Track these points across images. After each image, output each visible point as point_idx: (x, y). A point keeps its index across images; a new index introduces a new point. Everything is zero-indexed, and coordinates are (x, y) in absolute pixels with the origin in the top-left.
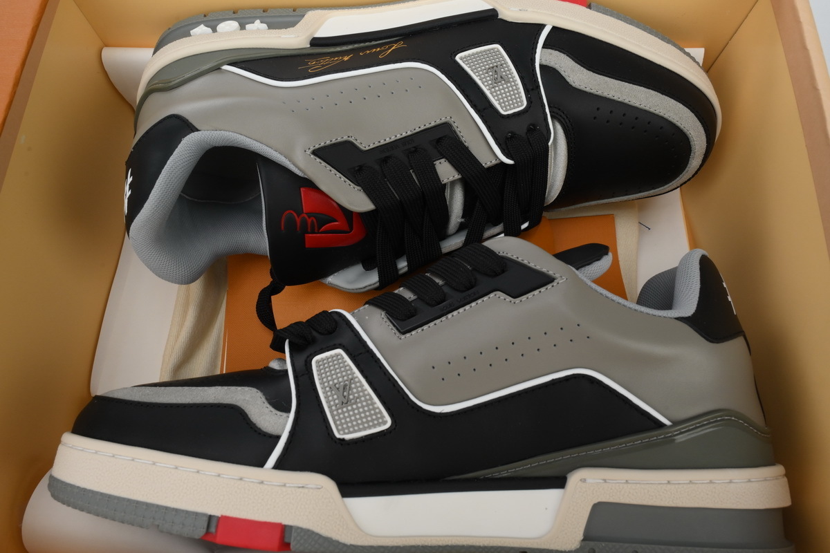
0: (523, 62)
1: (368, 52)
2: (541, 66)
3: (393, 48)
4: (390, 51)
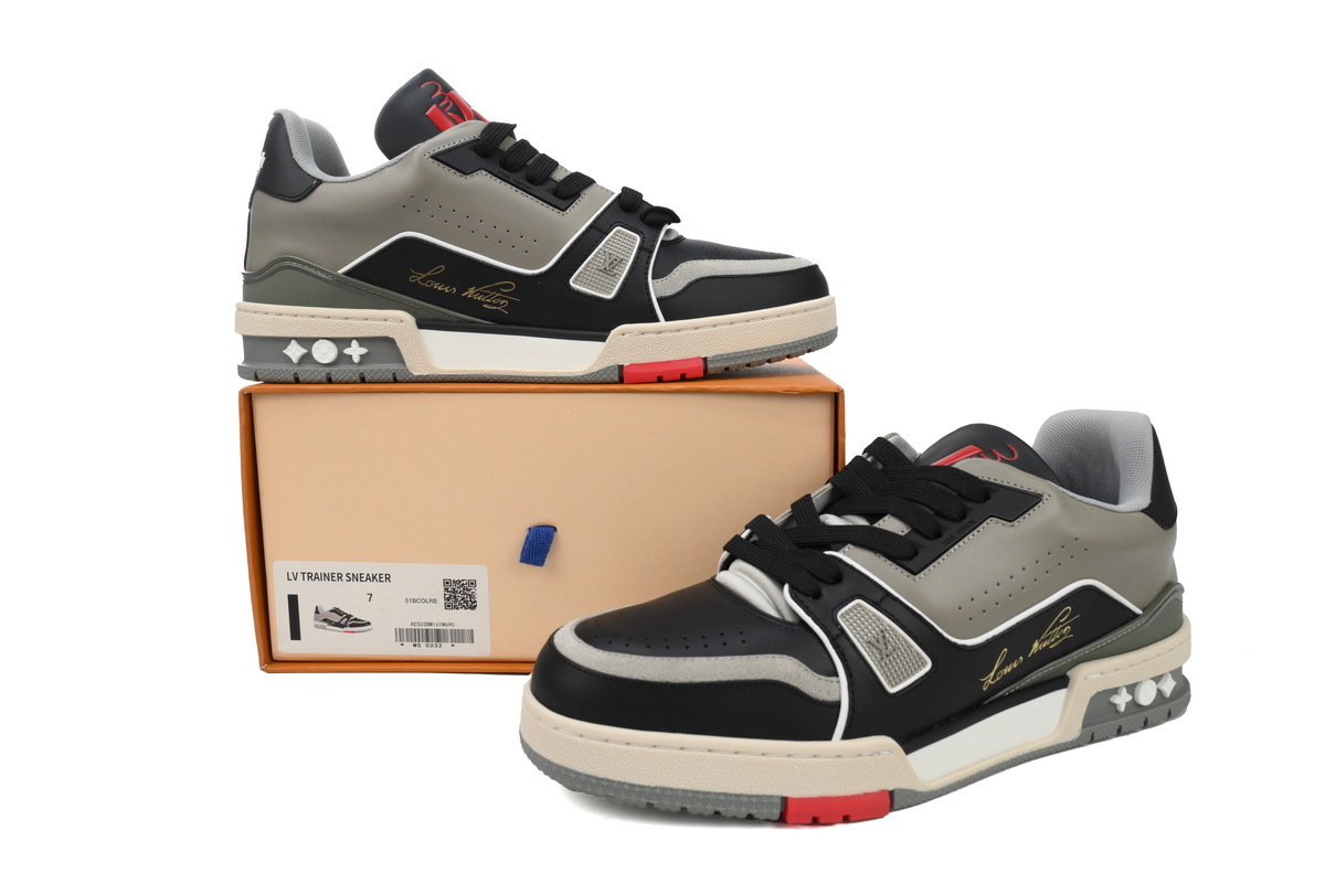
0: (862, 679)
2: (837, 675)
3: (992, 674)
4: (996, 667)
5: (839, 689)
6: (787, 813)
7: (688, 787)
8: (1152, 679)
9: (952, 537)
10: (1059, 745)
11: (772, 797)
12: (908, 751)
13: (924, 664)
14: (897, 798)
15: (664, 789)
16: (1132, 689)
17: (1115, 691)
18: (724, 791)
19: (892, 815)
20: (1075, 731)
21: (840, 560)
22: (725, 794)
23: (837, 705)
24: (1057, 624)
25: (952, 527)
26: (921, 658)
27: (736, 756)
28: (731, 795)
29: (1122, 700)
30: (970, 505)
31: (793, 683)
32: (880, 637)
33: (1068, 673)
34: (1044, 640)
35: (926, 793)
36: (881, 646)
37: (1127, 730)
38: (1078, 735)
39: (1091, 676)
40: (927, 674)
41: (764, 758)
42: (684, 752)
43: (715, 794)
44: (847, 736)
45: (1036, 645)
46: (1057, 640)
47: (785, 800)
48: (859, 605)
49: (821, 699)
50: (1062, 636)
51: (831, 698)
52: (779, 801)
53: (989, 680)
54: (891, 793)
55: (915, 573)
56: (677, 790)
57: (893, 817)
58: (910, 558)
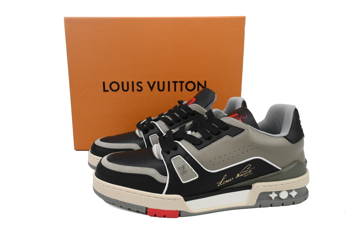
0: (174, 177)
1: (230, 180)
2: (167, 176)
3: (221, 182)
4: (223, 180)
5: (166, 180)
6: (147, 212)
7: (122, 201)
8: (286, 191)
9: (213, 140)
10: (247, 206)
11: (143, 207)
12: (186, 200)
13: (197, 176)
14: (181, 214)
15: (116, 200)
16: (278, 193)
17: (271, 193)
18: (131, 203)
19: (179, 218)
20: (254, 203)
21: (178, 144)
22: (131, 204)
23: (165, 184)
24: (246, 169)
25: (214, 137)
26: (195, 174)
27: (134, 194)
28: (132, 204)
29: (273, 196)
30: (221, 131)
31: (153, 176)
32: (182, 167)
33: (252, 185)
34: (241, 174)
35: (192, 213)
36: (182, 169)
37: (274, 205)
38: (254, 204)
39: (259, 187)
40: (197, 179)
41: (141, 196)
42: (121, 191)
43: (128, 203)
44: (166, 193)
45: (238, 175)
46: (246, 174)
47: (147, 208)
48: (179, 157)
49: (161, 182)
50: (249, 173)
51: (164, 182)
52: (145, 208)
53: (220, 183)
54: (180, 212)
55: (199, 150)
56: (119, 201)
57: (180, 218)
58: (199, 145)
